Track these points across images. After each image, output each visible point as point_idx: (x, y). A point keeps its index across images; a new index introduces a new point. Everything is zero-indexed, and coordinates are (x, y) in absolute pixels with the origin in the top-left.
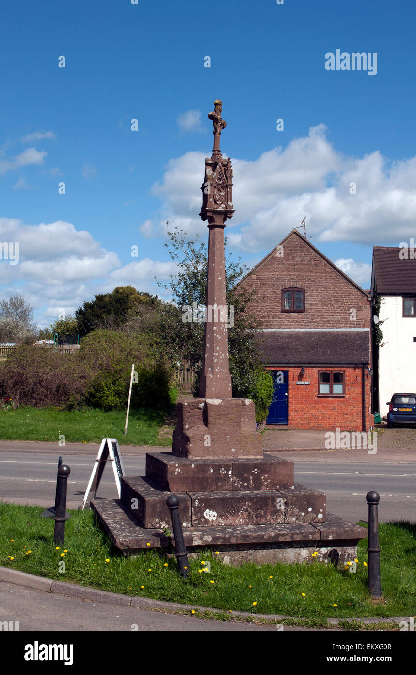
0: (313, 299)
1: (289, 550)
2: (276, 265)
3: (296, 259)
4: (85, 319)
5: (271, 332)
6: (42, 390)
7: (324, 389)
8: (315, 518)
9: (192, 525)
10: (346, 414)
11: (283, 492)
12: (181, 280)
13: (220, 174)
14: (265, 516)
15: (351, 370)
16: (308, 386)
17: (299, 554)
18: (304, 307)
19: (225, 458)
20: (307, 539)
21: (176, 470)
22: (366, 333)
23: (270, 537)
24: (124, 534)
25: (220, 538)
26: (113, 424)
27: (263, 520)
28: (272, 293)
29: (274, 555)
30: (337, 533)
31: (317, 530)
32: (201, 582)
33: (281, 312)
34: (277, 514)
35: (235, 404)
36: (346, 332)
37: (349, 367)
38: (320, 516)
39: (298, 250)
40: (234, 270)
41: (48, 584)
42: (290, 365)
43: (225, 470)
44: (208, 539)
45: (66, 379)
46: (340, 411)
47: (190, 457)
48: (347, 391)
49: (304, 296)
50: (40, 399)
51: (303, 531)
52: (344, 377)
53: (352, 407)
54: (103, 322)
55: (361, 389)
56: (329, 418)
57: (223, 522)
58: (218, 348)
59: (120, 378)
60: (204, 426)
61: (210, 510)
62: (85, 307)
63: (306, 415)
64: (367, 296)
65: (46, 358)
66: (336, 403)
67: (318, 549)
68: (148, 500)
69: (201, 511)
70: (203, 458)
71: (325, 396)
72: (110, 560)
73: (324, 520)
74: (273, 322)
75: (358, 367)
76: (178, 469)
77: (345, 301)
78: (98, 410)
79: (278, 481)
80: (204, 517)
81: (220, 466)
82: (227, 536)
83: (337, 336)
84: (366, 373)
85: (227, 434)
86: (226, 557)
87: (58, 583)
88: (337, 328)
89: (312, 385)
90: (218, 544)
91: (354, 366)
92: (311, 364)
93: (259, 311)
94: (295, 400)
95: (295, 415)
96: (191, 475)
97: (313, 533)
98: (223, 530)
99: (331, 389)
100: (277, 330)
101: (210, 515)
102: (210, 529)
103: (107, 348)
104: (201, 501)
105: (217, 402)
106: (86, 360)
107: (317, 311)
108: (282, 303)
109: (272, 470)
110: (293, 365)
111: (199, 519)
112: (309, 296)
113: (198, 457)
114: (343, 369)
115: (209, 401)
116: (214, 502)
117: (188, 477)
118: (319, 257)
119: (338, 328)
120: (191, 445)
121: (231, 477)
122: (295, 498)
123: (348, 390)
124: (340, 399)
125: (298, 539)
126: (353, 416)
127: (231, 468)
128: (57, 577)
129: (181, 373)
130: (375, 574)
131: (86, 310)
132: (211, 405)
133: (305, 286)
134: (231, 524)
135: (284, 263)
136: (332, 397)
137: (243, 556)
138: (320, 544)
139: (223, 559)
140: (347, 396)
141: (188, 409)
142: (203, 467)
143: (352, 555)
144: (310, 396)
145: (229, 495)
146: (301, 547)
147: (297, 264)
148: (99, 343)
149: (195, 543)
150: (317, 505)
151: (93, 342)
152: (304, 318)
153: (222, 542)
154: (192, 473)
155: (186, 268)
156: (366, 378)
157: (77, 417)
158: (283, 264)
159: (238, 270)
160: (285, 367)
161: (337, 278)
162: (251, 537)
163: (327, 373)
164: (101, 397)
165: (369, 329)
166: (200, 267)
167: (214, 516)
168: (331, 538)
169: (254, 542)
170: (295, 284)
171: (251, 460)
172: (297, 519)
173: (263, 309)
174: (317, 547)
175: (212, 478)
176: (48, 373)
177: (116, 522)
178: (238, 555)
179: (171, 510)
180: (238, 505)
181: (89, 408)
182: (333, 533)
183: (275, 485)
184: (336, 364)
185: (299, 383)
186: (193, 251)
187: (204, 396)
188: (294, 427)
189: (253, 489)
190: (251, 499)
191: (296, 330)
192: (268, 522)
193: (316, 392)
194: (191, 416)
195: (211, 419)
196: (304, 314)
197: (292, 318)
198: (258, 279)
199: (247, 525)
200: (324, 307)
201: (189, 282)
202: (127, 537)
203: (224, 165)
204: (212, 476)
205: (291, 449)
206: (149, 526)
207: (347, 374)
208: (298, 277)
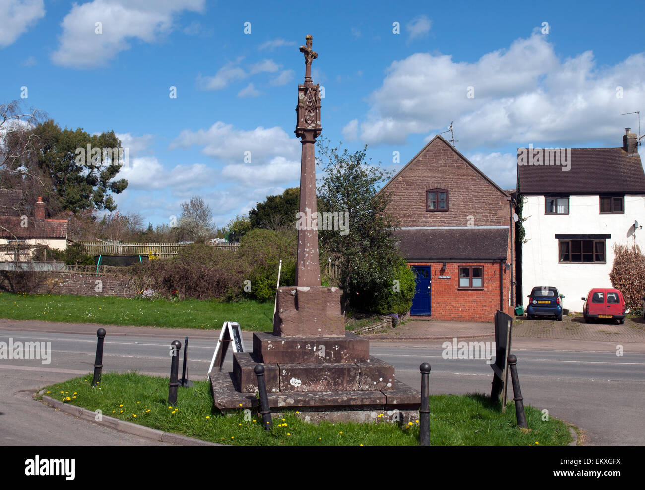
0: (455, 199)
1: (361, 412)
2: (420, 168)
3: (440, 162)
4: (258, 219)
5: (417, 230)
6: (204, 283)
7: (464, 282)
8: (385, 387)
9: (280, 390)
10: (485, 306)
11: (359, 365)
12: (326, 184)
13: (310, 98)
14: (342, 384)
15: (489, 265)
16: (449, 280)
17: (369, 415)
18: (447, 206)
19: (312, 336)
20: (375, 403)
21: (269, 346)
22: (506, 230)
23: (343, 401)
24: (223, 397)
25: (300, 400)
26: (265, 314)
27: (341, 387)
28: (417, 194)
29: (348, 416)
30: (401, 399)
31: (383, 396)
32: (281, 435)
33: (426, 212)
34: (353, 383)
35: (321, 291)
36: (487, 229)
37: (487, 262)
38: (390, 385)
39: (441, 153)
40: (375, 174)
41: (160, 435)
42: (433, 261)
43: (310, 346)
44: (291, 401)
45: (226, 274)
46: (479, 304)
47: (283, 335)
48: (485, 285)
49: (447, 197)
50: (203, 292)
51: (372, 396)
52: (482, 272)
53: (490, 300)
54: (270, 223)
55: (499, 283)
56: (469, 310)
57: (306, 388)
58: (308, 244)
59: (273, 273)
60: (295, 310)
61: (295, 378)
62: (257, 208)
63: (447, 307)
64: (507, 196)
65: (211, 255)
66: (475, 296)
67: (385, 411)
68: (243, 370)
69: (287, 379)
70: (294, 337)
71: (465, 290)
72: (211, 417)
73: (392, 388)
74: (418, 221)
75: (496, 262)
76: (270, 345)
77: (486, 201)
78: (253, 302)
79: (356, 355)
80: (290, 384)
81: (306, 343)
82: (307, 399)
83: (478, 234)
84: (503, 268)
85: (314, 316)
86: (307, 416)
87: (168, 434)
88: (478, 226)
89: (453, 279)
90: (299, 405)
91: (492, 261)
92: (452, 259)
93: (406, 211)
94: (437, 293)
95: (437, 307)
96: (282, 350)
97: (380, 398)
98: (306, 394)
99: (471, 283)
100: (422, 228)
101: (295, 382)
102: (295, 394)
103: (264, 245)
104: (287, 371)
105: (306, 289)
106: (244, 257)
107: (459, 210)
108: (427, 202)
109: (351, 346)
110: (435, 261)
111: (286, 386)
112: (452, 196)
113: (290, 335)
114: (481, 264)
115: (299, 289)
116: (299, 372)
117: (278, 352)
118: (461, 159)
119: (480, 226)
120: (283, 326)
121: (315, 352)
122: (367, 370)
123: (487, 283)
124: (479, 292)
125: (367, 403)
126: (491, 308)
127: (315, 345)
128: (168, 430)
129: (332, 268)
130: (425, 430)
131: (259, 211)
132: (301, 292)
133: (448, 187)
134: (313, 391)
135: (429, 165)
136: (471, 290)
137: (321, 416)
138: (387, 407)
139: (304, 418)
140: (486, 289)
141: (283, 296)
142: (291, 343)
143: (414, 417)
144: (451, 289)
145: (312, 366)
146: (371, 410)
147: (441, 166)
148: (256, 241)
149: (280, 405)
150: (387, 376)
151: (251, 240)
152: (448, 217)
153: (303, 404)
154: (282, 348)
155: (330, 172)
156: (503, 272)
157: (234, 308)
158: (427, 166)
159: (378, 174)
160: (428, 262)
161: (478, 179)
162: (327, 401)
163: (466, 268)
164: (257, 290)
165: (508, 227)
166: (343, 172)
167: (299, 384)
168: (395, 402)
169: (329, 404)
170: (439, 185)
171: (334, 338)
172: (370, 387)
173: (409, 209)
174: (384, 410)
175: (299, 352)
176: (209, 268)
177: (221, 388)
178: (317, 415)
179: (258, 376)
180: (319, 375)
181: (246, 300)
182: (397, 399)
183: (353, 359)
184: (475, 259)
185: (440, 277)
186: (337, 157)
187: (296, 285)
188: (436, 317)
189: (334, 362)
190: (330, 370)
191: (440, 228)
192: (345, 389)
193: (456, 285)
194: (285, 302)
195: (300, 304)
196: (447, 213)
197: (436, 217)
198: (404, 181)
199: (327, 391)
200: (467, 207)
201: (332, 185)
202: (224, 399)
203: (314, 90)
204: (299, 351)
205: (425, 337)
206: (244, 390)
207: (486, 268)
208: (441, 179)
